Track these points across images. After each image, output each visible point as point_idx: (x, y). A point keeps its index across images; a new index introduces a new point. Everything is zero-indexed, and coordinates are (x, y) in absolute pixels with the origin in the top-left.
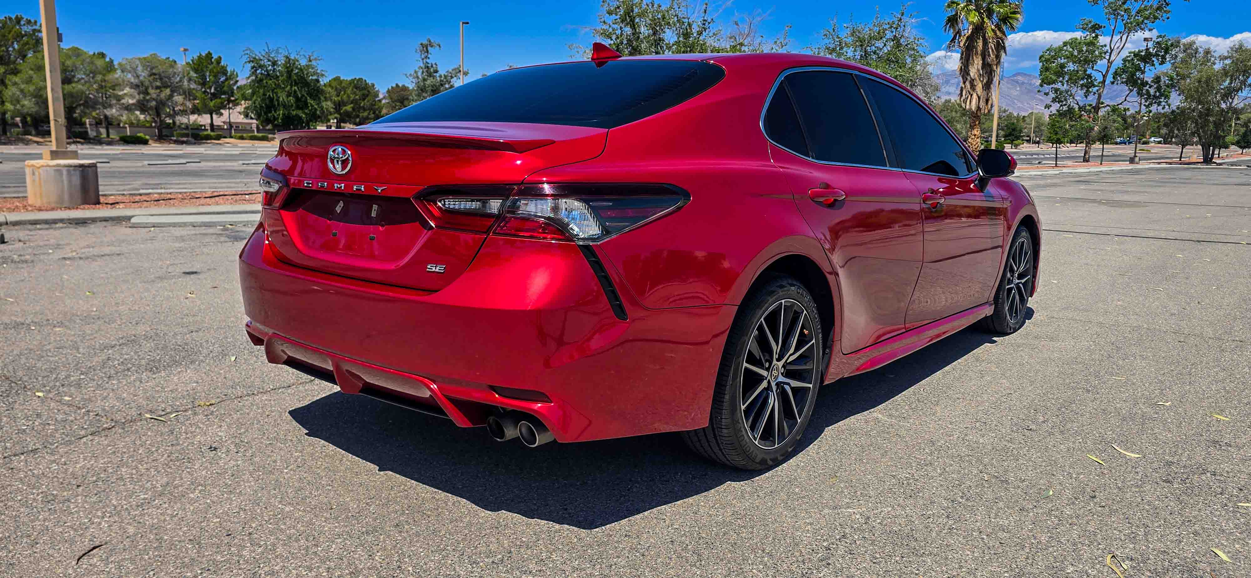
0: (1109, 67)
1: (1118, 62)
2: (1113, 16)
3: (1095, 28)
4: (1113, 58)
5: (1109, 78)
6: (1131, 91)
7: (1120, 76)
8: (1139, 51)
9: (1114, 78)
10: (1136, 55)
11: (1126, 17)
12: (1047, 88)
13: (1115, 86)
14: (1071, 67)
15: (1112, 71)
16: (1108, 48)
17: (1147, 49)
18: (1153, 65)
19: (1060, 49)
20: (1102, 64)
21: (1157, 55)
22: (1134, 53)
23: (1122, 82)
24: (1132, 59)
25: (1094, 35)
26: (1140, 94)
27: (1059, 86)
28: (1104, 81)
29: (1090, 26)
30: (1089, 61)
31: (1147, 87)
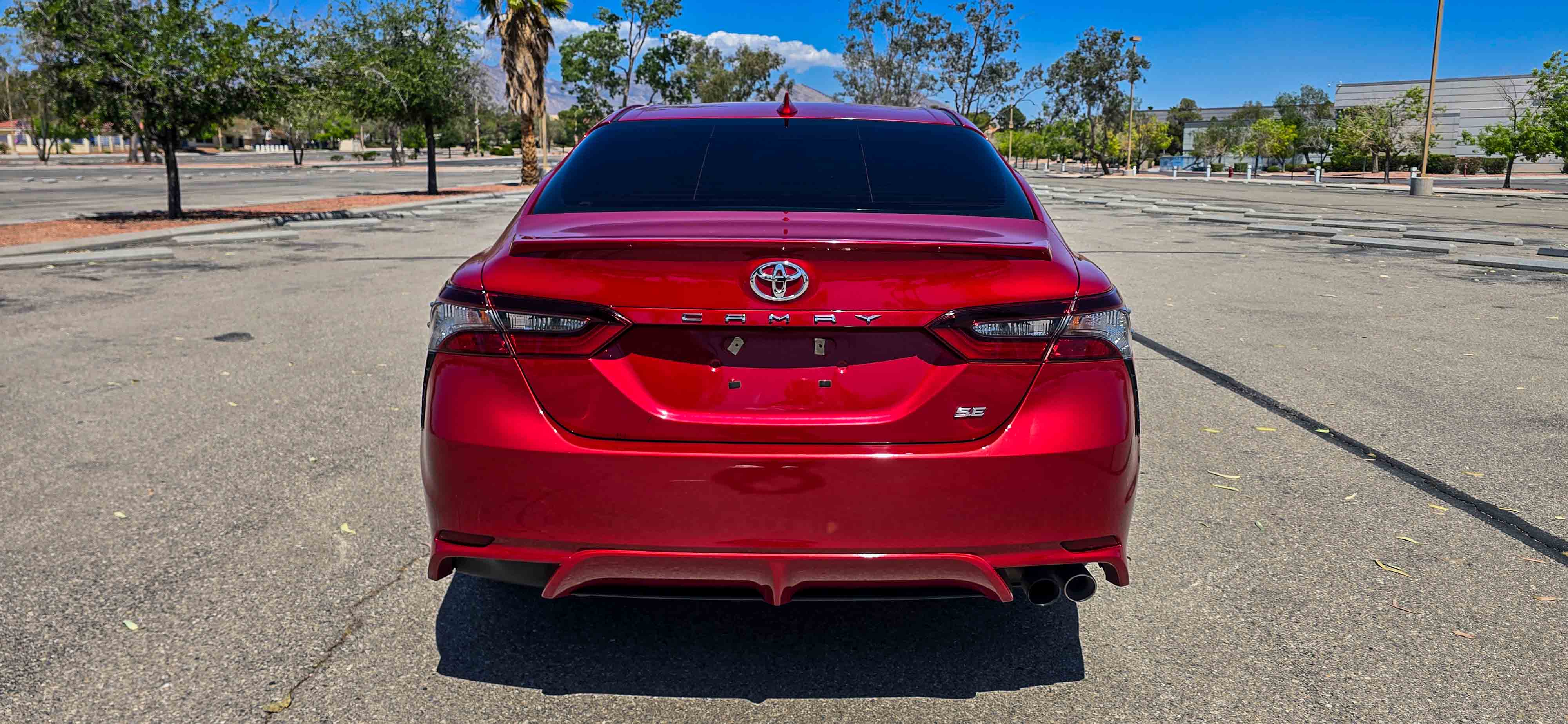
0: (631, 64)
1: (639, 62)
2: (629, 8)
3: (613, 19)
4: (634, 55)
5: (633, 76)
6: (656, 92)
7: (644, 75)
8: (658, 49)
9: (637, 76)
10: (656, 53)
11: (641, 10)
12: (571, 86)
13: (639, 85)
14: (593, 63)
15: (635, 68)
16: (628, 43)
17: (665, 47)
18: (673, 65)
19: (582, 42)
20: (624, 61)
21: (675, 54)
22: (653, 50)
23: (647, 82)
24: (652, 57)
25: (612, 27)
26: (664, 95)
27: (582, 83)
28: (628, 80)
29: (607, 16)
30: (611, 57)
31: (670, 89)
